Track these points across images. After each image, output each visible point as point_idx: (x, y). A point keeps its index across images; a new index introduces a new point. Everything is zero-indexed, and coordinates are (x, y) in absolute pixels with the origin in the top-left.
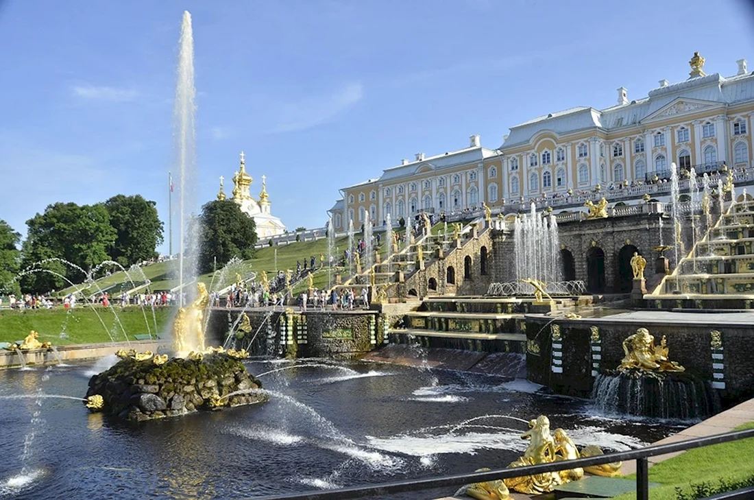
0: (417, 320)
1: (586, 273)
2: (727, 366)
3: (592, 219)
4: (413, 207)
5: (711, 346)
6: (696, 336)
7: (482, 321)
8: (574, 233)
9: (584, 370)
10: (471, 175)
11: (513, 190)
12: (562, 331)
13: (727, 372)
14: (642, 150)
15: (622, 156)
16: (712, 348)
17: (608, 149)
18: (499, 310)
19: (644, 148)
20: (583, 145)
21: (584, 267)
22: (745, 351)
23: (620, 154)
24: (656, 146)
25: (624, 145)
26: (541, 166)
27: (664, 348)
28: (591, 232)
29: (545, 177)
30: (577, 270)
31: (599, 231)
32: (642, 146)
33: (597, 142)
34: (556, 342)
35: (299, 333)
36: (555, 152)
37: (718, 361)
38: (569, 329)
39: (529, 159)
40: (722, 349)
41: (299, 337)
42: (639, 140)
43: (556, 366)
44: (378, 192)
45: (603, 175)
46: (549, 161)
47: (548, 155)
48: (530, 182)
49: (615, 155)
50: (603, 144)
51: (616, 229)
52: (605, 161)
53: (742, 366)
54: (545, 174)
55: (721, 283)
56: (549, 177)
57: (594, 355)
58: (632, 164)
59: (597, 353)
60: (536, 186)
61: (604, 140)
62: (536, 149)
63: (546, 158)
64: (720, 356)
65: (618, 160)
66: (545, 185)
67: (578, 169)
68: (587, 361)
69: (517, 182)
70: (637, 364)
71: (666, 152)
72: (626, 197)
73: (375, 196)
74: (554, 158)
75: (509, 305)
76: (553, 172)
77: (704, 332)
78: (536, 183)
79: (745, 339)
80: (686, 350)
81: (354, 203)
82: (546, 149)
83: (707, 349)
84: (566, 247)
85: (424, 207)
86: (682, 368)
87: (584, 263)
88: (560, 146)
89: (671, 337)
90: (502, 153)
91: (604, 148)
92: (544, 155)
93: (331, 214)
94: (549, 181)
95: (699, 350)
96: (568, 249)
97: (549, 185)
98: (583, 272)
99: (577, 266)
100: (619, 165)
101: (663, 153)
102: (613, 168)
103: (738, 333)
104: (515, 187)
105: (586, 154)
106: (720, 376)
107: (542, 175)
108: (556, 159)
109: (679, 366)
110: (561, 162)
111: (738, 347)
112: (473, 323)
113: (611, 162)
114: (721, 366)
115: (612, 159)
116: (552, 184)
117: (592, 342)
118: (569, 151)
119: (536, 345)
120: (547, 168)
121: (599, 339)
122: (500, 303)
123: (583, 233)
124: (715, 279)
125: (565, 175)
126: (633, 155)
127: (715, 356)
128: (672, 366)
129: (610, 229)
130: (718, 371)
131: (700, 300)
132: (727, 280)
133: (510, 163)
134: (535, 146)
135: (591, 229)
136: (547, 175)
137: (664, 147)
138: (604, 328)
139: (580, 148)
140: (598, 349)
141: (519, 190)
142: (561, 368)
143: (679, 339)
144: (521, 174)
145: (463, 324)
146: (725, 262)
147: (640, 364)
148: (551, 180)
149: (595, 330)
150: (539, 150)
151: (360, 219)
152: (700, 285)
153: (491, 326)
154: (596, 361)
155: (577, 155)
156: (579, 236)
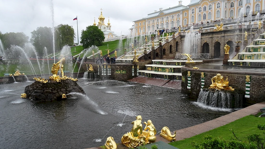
0: (149, 67)
1: (213, 51)
2: (251, 89)
3: (217, 31)
4: (157, 28)
5: (246, 81)
6: (240, 77)
7: (170, 69)
8: (210, 36)
9: (198, 88)
10: (178, 16)
11: (192, 21)
12: (191, 73)
13: (251, 92)
14: (242, 5)
15: (234, 7)
16: (246, 82)
17: (228, 5)
18: (177, 64)
19: (242, 4)
20: (219, 3)
21: (213, 49)
22: (259, 84)
23: (233, 6)
24: (247, 3)
25: (235, 3)
26: (203, 11)
27: (227, 81)
28: (216, 36)
29: (204, 16)
30: (210, 50)
31: (219, 35)
32: (242, 3)
33: (224, 2)
34: (189, 78)
35: (108, 71)
36: (208, 6)
37: (248, 87)
38: (194, 73)
39: (198, 9)
40: (250, 82)
41: (108, 73)
42: (241, 1)
43: (189, 86)
44: (145, 22)
45: (226, 15)
46: (206, 10)
47: (206, 7)
48: (198, 18)
49: (231, 7)
50: (227, 3)
51: (225, 35)
52: (227, 9)
53: (257, 89)
54: (204, 15)
55: (259, 56)
56: (205, 16)
57: (202, 83)
58: (237, 10)
59: (203, 82)
60: (200, 19)
61: (227, 1)
62: (201, 5)
63: (205, 9)
64: (249, 85)
65: (232, 9)
66: (204, 19)
67: (216, 12)
68: (199, 85)
69: (194, 18)
70: (216, 87)
71: (251, 5)
72: (232, 23)
73: (145, 24)
74: (207, 9)
75: (180, 63)
76: (207, 14)
77: (243, 75)
78: (201, 18)
79: (260, 79)
80: (236, 82)
81: (137, 26)
82: (205, 5)
83: (244, 83)
84: (207, 41)
85: (161, 28)
86: (233, 89)
87: (213, 48)
88: (210, 4)
89: (231, 77)
90: (189, 7)
91: (227, 4)
92: (204, 8)
93: (130, 30)
94: (205, 17)
95: (241, 83)
96: (207, 42)
97: (205, 19)
98: (212, 51)
99: (210, 49)
100: (232, 11)
101: (250, 5)
102: (230, 12)
103: (257, 77)
104: (193, 20)
105: (220, 7)
106: (248, 93)
107: (203, 15)
108: (208, 9)
109: (232, 88)
110: (210, 10)
111: (256, 82)
112: (167, 69)
113: (229, 9)
114: (249, 89)
115: (230, 8)
116: (206, 19)
117: (201, 78)
118: (213, 6)
119: (184, 78)
120: (205, 12)
121: (204, 77)
122: (177, 62)
123: (213, 36)
124: (257, 54)
125: (211, 15)
126: (238, 7)
127: (247, 85)
128: (229, 88)
129: (223, 35)
130: (248, 91)
131: (249, 62)
132: (262, 55)
133: (191, 11)
134: (201, 4)
135: (216, 35)
136: (205, 15)
137: (250, 3)
138: (206, 73)
139: (217, 4)
140: (203, 80)
141: (194, 21)
142: (190, 87)
143: (234, 78)
144: (195, 15)
145: (163, 69)
146: (263, 47)
147: (217, 87)
148: (206, 17)
149: (202, 73)
150: (202, 6)
151: (140, 32)
152: (252, 56)
153: (172, 70)
154: (203, 85)
155: (216, 7)
156: (212, 37)
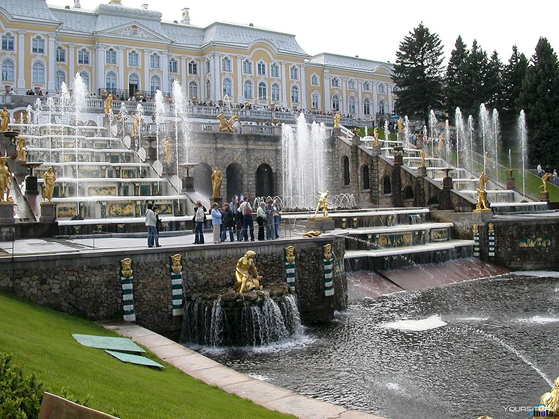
15: (66, 63)
20: (39, 37)
36: (1, 36)
42: (84, 50)
65: (61, 66)
67: (32, 65)
88: (9, 31)
101: (116, 72)
105: (41, 50)
118: (22, 41)
125: (15, 69)
126: (78, 65)
139: (33, 40)
155: (31, 49)
